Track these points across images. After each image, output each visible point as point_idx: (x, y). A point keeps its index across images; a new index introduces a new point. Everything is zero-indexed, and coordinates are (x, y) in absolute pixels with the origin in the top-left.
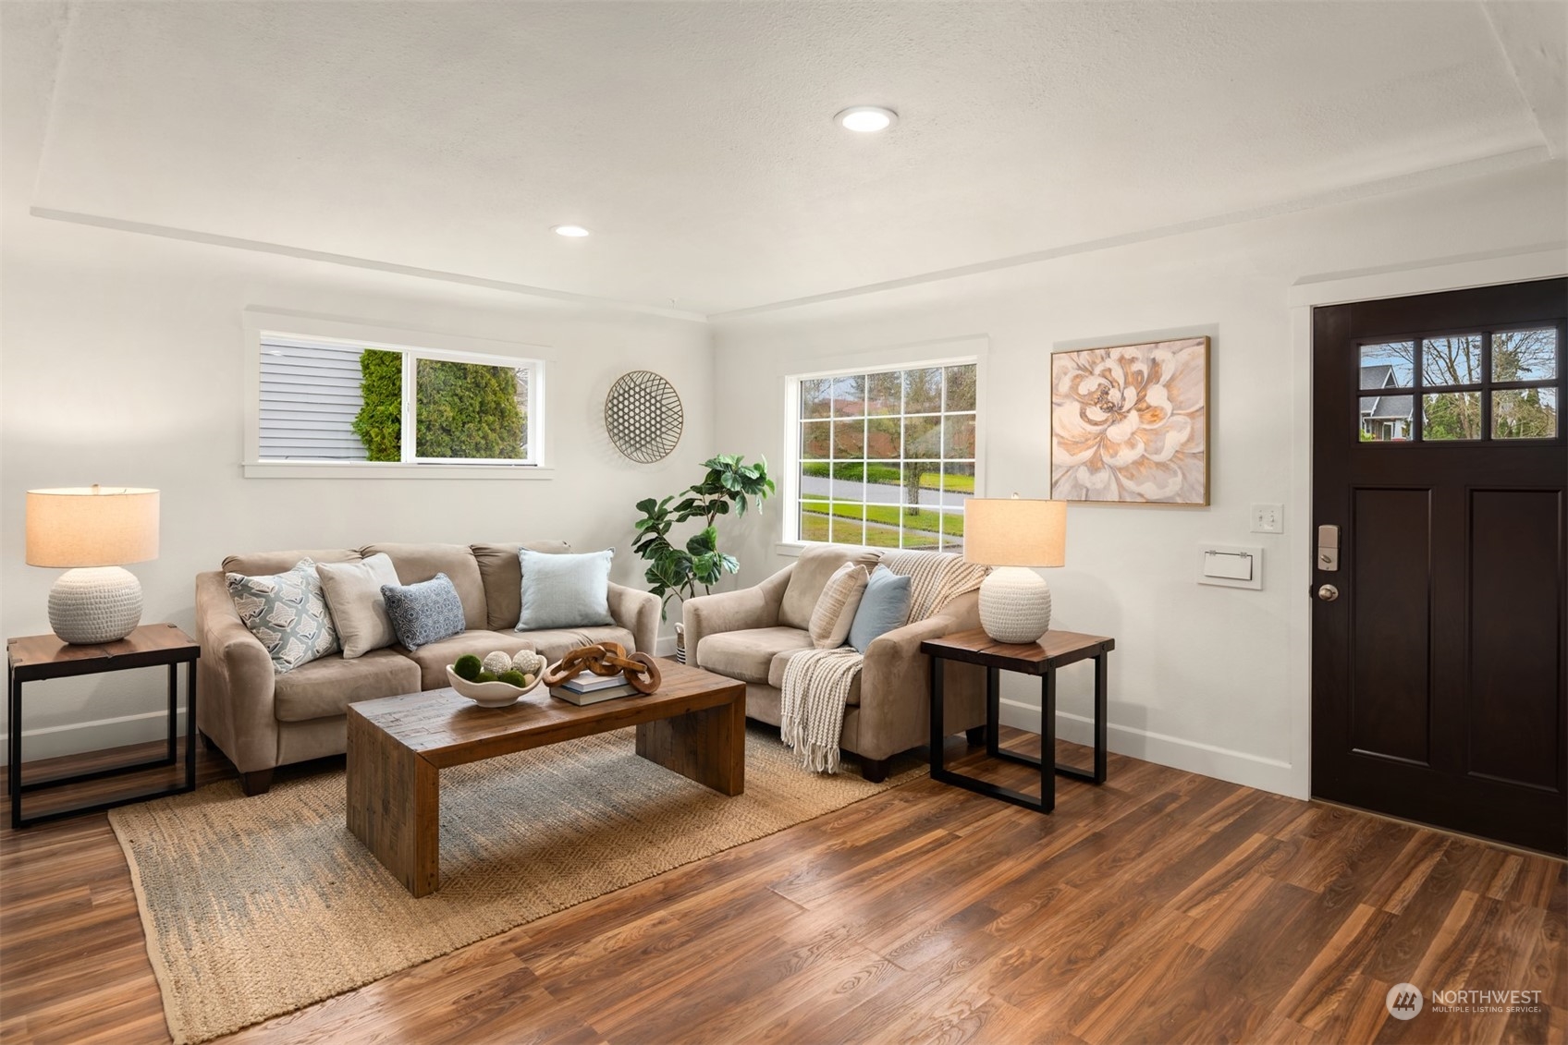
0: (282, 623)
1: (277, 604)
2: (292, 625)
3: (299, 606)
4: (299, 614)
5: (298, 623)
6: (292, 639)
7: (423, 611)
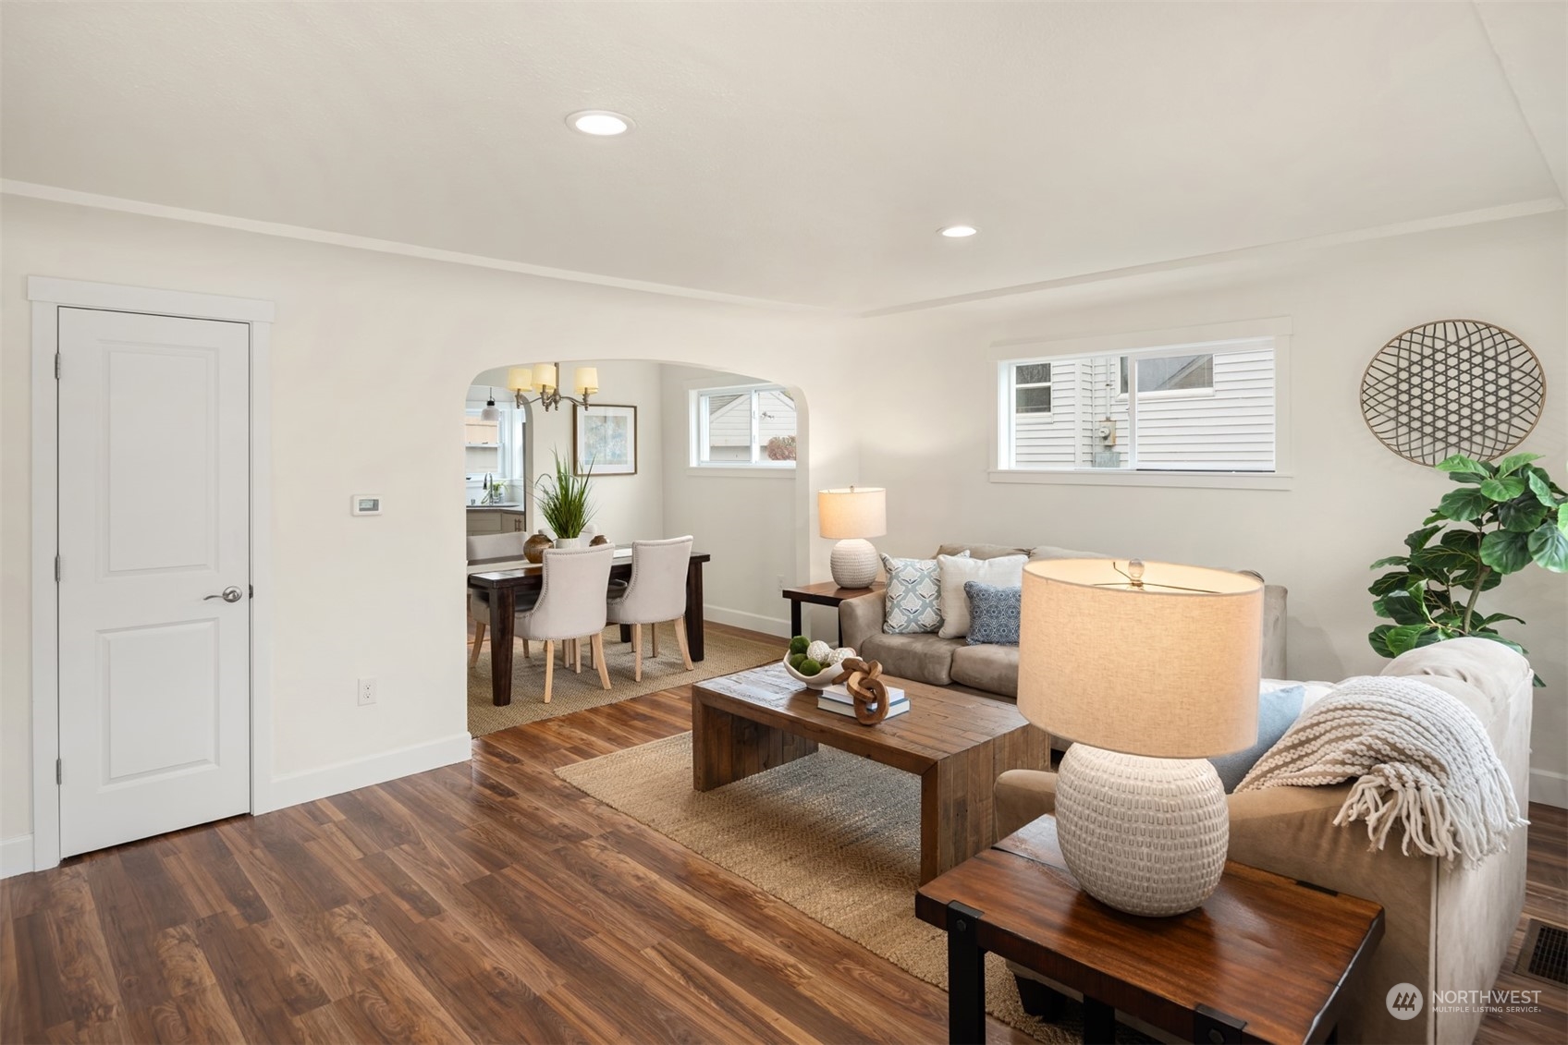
0: (893, 596)
1: (895, 581)
2: (899, 599)
3: (910, 586)
4: (907, 592)
5: (904, 598)
6: (896, 609)
7: (988, 612)
